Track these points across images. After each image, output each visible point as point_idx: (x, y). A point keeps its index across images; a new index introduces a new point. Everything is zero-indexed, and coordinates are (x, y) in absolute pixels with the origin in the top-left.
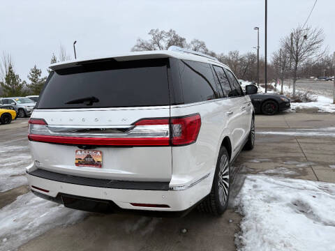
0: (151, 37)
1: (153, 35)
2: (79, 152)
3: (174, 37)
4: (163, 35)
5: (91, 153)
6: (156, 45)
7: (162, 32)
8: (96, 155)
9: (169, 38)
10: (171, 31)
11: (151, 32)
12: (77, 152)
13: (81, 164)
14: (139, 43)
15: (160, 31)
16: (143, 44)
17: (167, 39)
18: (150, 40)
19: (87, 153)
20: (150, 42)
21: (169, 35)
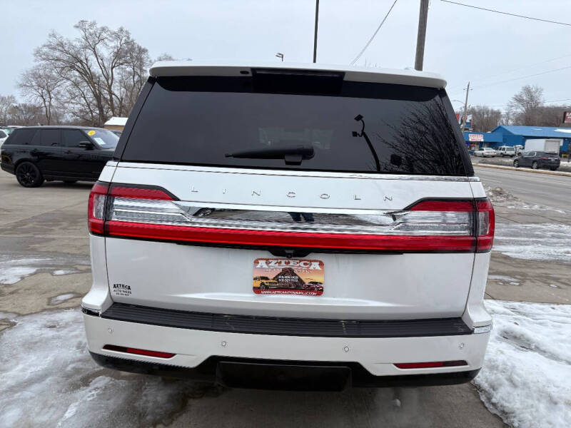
0: (80, 34)
1: (85, 30)
2: (262, 263)
3: (127, 43)
4: (104, 35)
5: (293, 264)
6: (89, 51)
7: (103, 29)
8: (308, 270)
9: (116, 43)
10: (121, 30)
11: (81, 25)
12: (256, 262)
13: (267, 288)
14: (54, 42)
15: (99, 26)
16: (61, 44)
17: (112, 44)
18: (78, 40)
19: (283, 265)
20: (78, 44)
21: (117, 37)
